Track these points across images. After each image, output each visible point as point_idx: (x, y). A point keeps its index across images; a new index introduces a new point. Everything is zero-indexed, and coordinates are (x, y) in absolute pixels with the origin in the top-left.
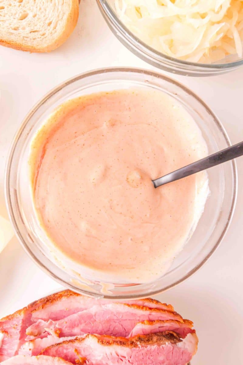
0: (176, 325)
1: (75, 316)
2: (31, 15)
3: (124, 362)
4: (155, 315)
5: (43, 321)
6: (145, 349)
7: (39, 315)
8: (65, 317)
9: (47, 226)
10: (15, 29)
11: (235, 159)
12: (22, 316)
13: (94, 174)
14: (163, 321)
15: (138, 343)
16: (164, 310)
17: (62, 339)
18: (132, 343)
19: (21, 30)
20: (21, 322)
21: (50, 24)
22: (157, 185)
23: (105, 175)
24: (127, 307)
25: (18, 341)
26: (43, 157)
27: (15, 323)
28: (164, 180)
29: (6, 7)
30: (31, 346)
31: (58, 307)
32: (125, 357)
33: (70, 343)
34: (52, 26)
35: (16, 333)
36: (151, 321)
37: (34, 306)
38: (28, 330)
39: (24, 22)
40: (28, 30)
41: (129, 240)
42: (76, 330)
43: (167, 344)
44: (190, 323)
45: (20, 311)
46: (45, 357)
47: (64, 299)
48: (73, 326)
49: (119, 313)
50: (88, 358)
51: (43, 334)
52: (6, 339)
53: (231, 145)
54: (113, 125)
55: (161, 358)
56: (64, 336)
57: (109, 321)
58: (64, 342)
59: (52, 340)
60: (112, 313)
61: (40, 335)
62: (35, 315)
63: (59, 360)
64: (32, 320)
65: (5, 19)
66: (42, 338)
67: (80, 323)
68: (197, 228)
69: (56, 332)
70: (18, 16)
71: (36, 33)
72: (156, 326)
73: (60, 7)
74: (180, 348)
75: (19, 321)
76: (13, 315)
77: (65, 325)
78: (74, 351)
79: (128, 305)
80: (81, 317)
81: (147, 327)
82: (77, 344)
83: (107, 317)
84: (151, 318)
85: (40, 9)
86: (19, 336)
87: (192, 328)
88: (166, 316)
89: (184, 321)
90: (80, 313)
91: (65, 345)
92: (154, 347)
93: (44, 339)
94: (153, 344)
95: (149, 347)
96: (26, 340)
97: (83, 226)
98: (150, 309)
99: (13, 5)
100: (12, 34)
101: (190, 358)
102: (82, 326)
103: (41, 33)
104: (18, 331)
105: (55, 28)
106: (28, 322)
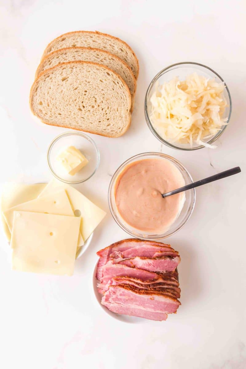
0: (172, 253)
1: (130, 250)
2: (112, 125)
3: (151, 266)
4: (163, 249)
5: (116, 252)
6: (159, 261)
7: (115, 249)
8: (125, 250)
9: (120, 212)
10: (104, 130)
11: (195, 188)
12: (108, 249)
13: (139, 192)
14: (166, 251)
15: (157, 258)
16: (167, 247)
17: (124, 259)
18: (154, 258)
19: (107, 130)
20: (108, 252)
21: (119, 128)
22: (164, 196)
23: (143, 192)
24: (151, 246)
25: (106, 260)
26: (119, 185)
27: (106, 252)
28: (167, 194)
29: (101, 122)
30: (112, 261)
31: (123, 246)
32: (151, 264)
33: (129, 260)
34: (121, 129)
35: (106, 256)
36: (161, 251)
37: (113, 246)
38: (111, 255)
39: (109, 127)
40: (110, 130)
41: (153, 219)
42: (130, 256)
43: (168, 259)
44: (177, 252)
45: (107, 247)
46: (119, 265)
47: (125, 243)
48: (129, 254)
49: (148, 249)
50: (136, 265)
51: (116, 257)
52: (101, 259)
53: (193, 182)
54: (146, 171)
55: (166, 265)
56: (125, 258)
57: (143, 252)
58: (126, 260)
59: (120, 259)
60: (145, 248)
61: (115, 257)
62: (113, 249)
63: (125, 266)
64: (112, 251)
65: (100, 126)
66: (116, 259)
67: (132, 253)
68: (180, 214)
69: (122, 256)
70: (106, 125)
71: (113, 132)
72: (164, 253)
73: (125, 122)
74: (173, 261)
75: (107, 251)
76: (104, 249)
77: (126, 253)
78: (130, 263)
79: (152, 245)
80: (133, 250)
81: (160, 254)
82: (131, 260)
83: (143, 250)
84: (162, 250)
85: (116, 123)
86: (107, 257)
87: (179, 255)
88: (168, 249)
89: (175, 251)
90: (132, 249)
91: (126, 261)
92: (163, 260)
93: (117, 259)
94: (162, 259)
95: (161, 260)
96: (109, 259)
97: (135, 212)
98: (161, 246)
99: (105, 121)
100: (103, 132)
101: (177, 265)
102: (132, 254)
103: (116, 132)
104: (107, 256)
105: (122, 130)
106: (110, 252)
